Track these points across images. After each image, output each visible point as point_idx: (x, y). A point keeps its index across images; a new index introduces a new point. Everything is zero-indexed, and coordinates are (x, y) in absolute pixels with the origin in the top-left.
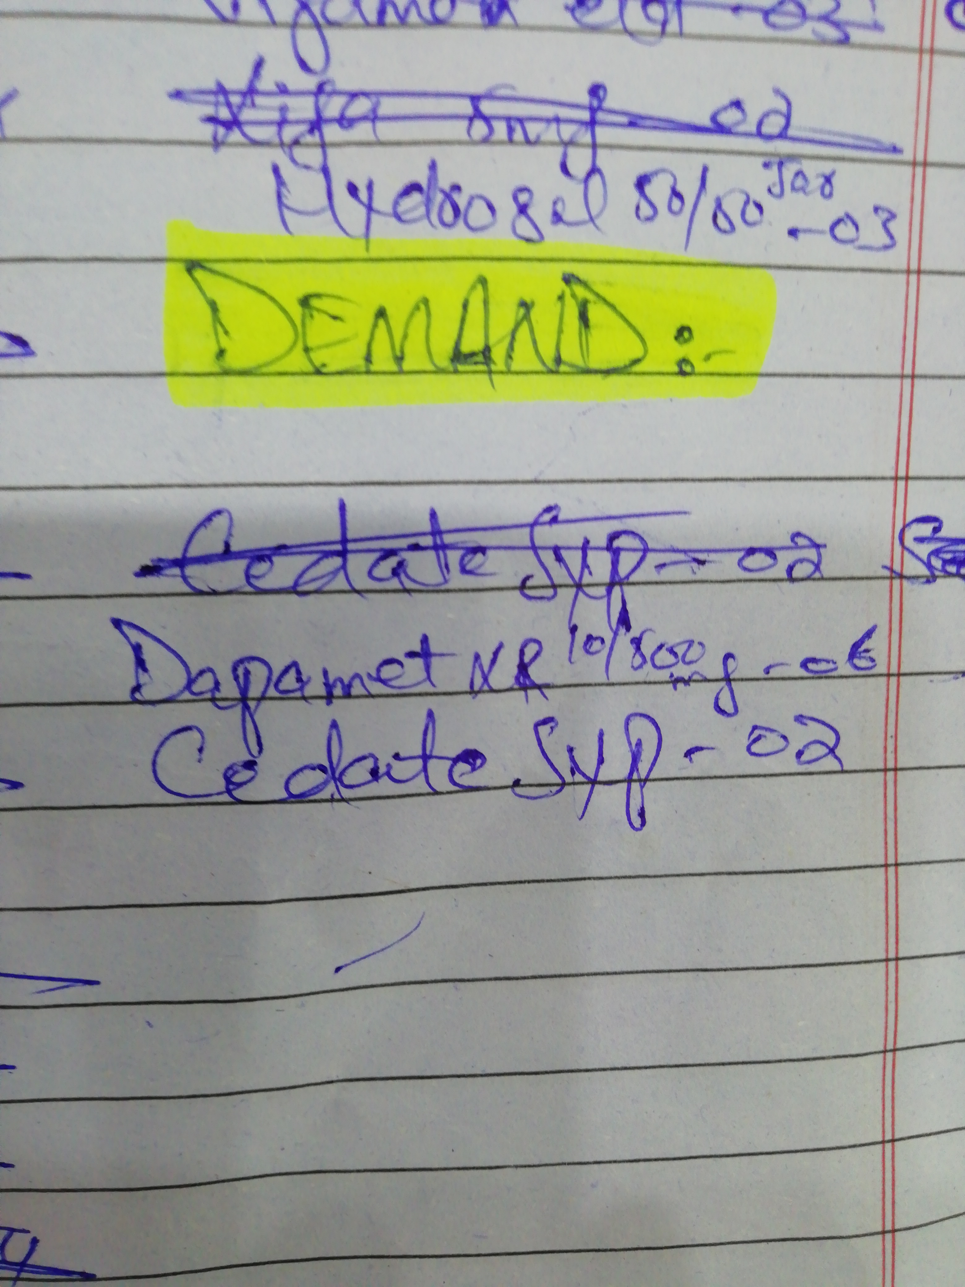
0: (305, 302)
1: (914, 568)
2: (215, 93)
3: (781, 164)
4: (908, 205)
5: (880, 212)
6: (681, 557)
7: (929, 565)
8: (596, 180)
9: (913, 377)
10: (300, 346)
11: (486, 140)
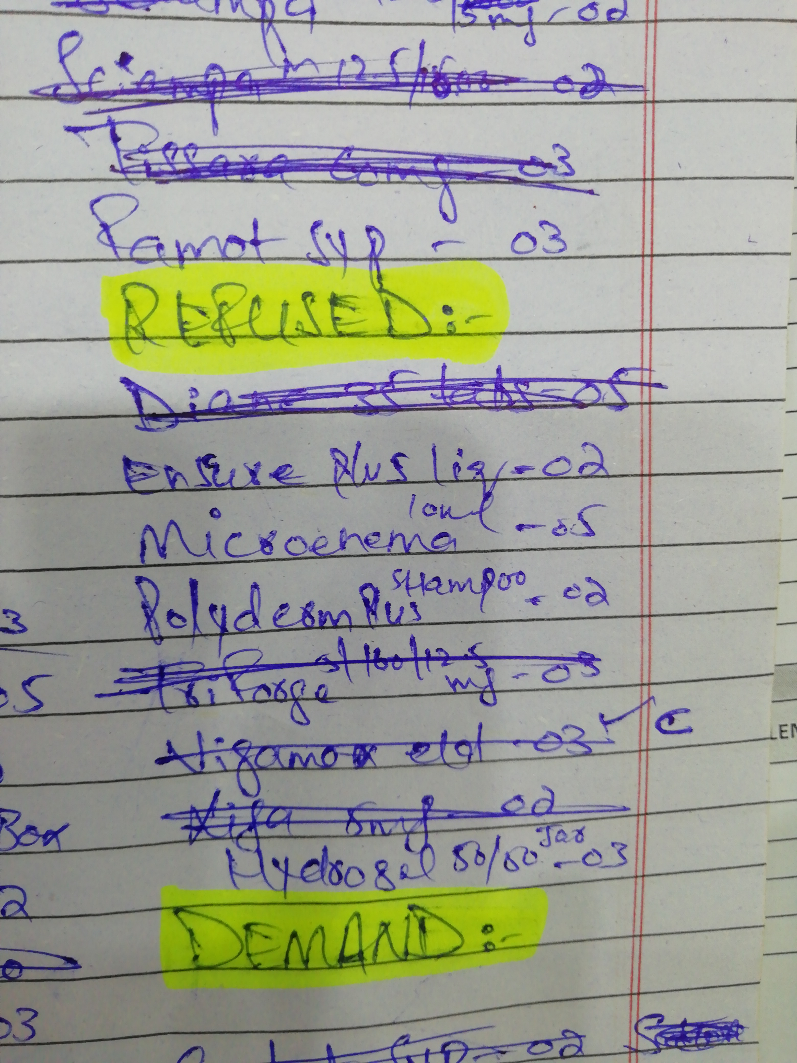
0: (247, 927)
1: (645, 1044)
2: (191, 812)
3: (548, 829)
4: (635, 839)
5: (615, 845)
6: (490, 1051)
7: (656, 1042)
8: (428, 852)
9: (641, 936)
10: (244, 952)
11: (357, 835)
